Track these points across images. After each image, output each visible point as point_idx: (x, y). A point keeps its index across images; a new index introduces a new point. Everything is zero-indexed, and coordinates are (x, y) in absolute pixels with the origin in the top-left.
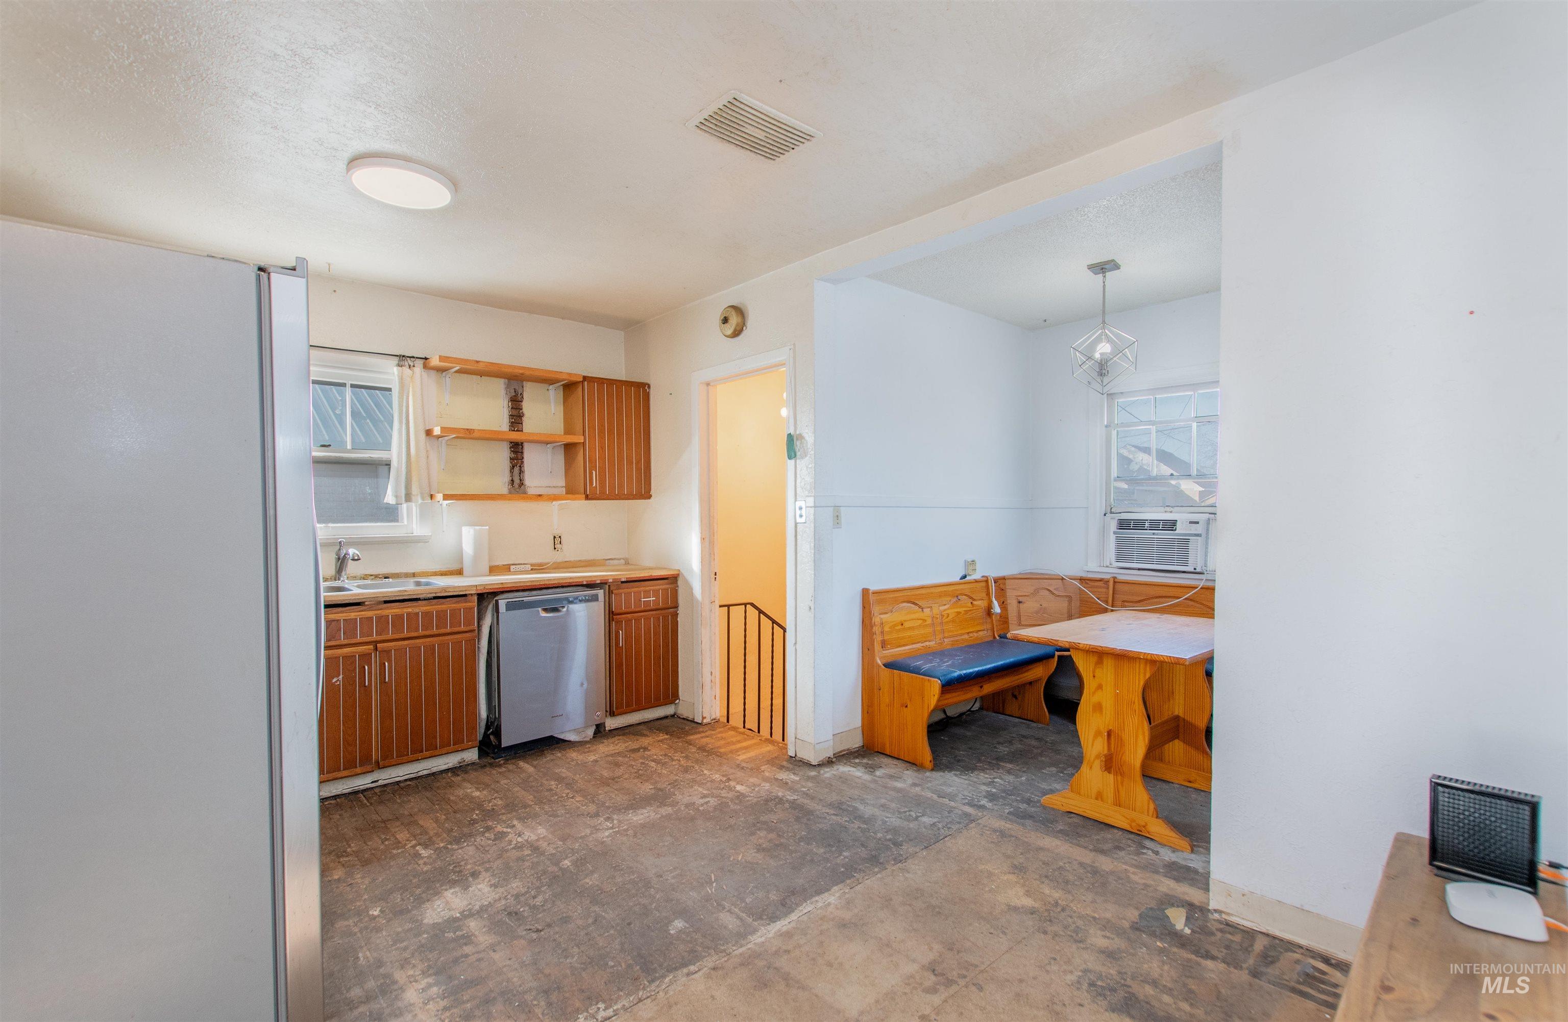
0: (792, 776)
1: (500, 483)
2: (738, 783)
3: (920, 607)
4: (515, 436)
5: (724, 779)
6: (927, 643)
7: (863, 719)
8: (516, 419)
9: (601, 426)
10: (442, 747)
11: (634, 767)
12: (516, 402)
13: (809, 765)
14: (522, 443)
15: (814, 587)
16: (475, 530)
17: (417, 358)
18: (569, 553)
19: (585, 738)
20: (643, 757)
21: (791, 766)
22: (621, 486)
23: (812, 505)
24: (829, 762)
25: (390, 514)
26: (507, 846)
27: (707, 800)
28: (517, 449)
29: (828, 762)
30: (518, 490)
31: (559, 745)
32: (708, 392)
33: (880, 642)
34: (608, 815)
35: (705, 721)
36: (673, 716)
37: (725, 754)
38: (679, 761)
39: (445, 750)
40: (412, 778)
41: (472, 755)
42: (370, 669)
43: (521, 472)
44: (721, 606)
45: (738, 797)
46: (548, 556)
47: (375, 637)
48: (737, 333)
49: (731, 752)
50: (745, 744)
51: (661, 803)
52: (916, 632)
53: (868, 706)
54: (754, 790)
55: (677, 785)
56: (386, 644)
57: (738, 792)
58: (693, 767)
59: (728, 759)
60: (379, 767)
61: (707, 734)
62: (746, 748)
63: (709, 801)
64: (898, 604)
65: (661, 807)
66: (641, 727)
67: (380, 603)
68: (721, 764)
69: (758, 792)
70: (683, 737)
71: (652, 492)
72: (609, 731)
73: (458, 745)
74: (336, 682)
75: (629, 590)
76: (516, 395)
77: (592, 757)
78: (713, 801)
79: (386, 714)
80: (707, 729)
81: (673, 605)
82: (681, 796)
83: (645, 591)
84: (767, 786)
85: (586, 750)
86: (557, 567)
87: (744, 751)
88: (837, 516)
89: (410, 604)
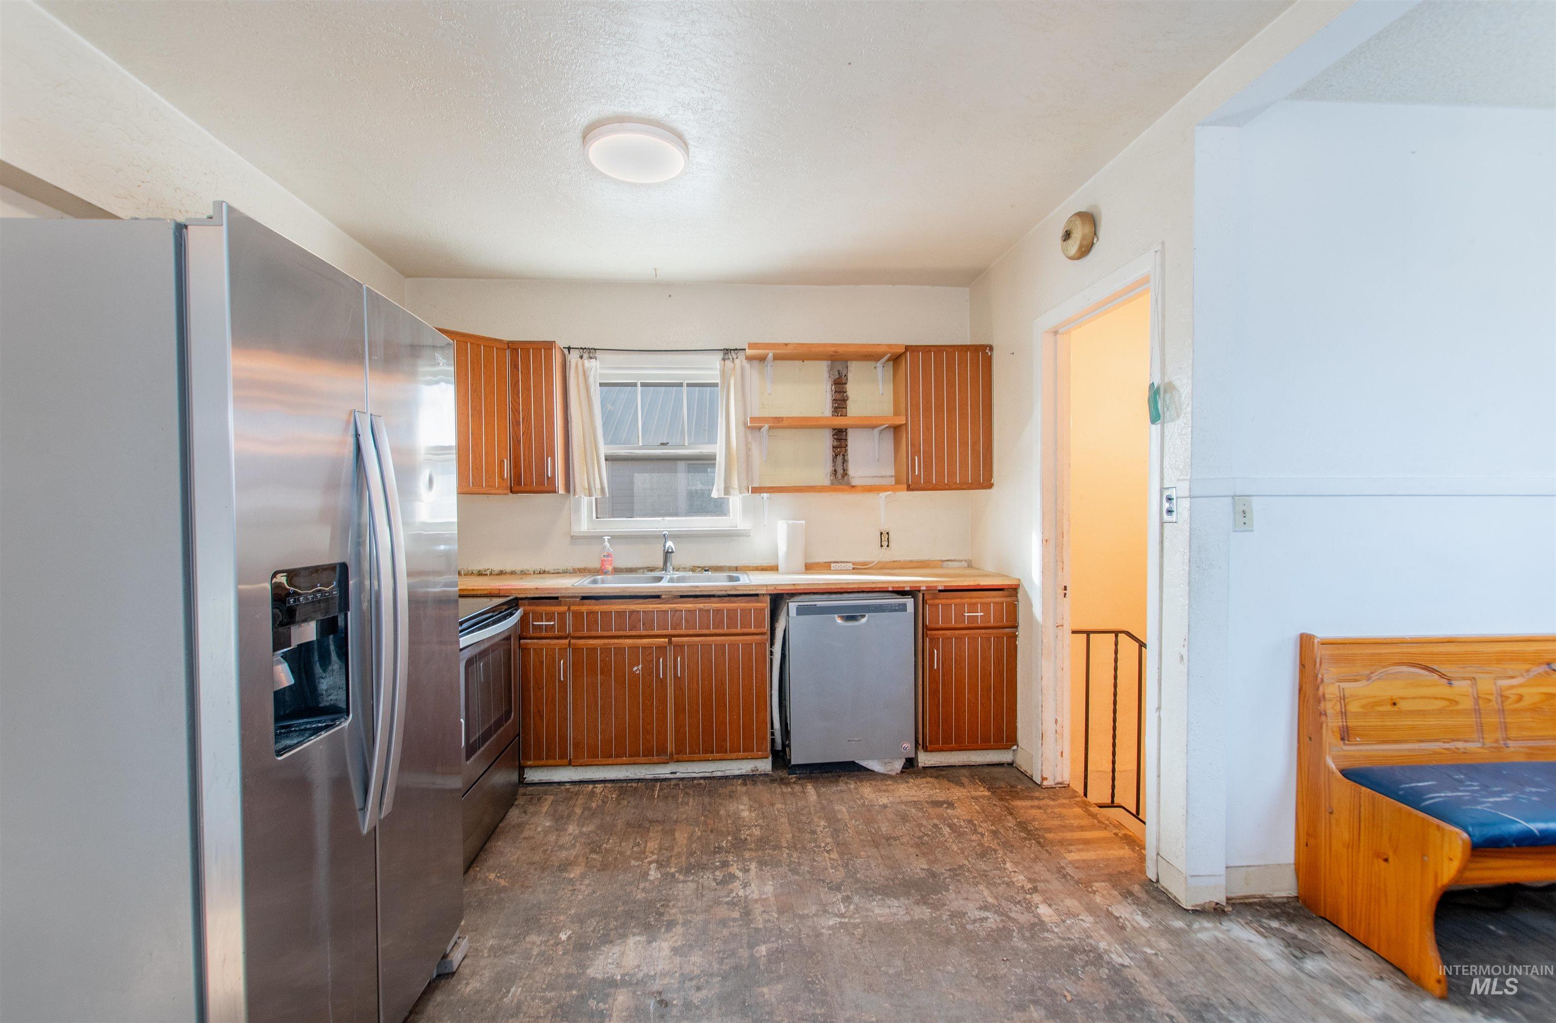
0: (1139, 918)
1: (821, 474)
2: (1045, 901)
3: (1442, 676)
4: (840, 422)
5: (1030, 886)
6: (1460, 745)
7: (1297, 852)
8: (840, 403)
9: (927, 401)
10: (732, 751)
11: (923, 828)
12: (839, 384)
13: (1174, 904)
14: (846, 429)
15: (1189, 625)
16: (788, 525)
17: (740, 350)
18: (898, 552)
19: (891, 770)
20: (940, 817)
21: (1143, 896)
22: (952, 474)
23: (1187, 494)
24: (1217, 912)
25: (718, 508)
26: (723, 897)
27: (987, 914)
28: (840, 436)
29: (1215, 909)
30: (841, 481)
31: (859, 773)
32: (1056, 343)
33: (1336, 729)
34: (849, 894)
35: (1045, 783)
36: (1011, 764)
37: (1052, 842)
38: (983, 835)
39: (734, 755)
40: (707, 777)
41: (765, 765)
42: (665, 662)
43: (845, 461)
44: (1074, 632)
45: (1034, 925)
46: (873, 553)
47: (670, 631)
48: (1085, 250)
49: (1061, 842)
50: (1088, 835)
51: (923, 897)
52: (1432, 721)
53: (1308, 834)
54: (1064, 921)
55: (958, 875)
56: (677, 638)
57: (1038, 916)
58: (995, 851)
59: (1050, 854)
60: (671, 760)
61: (1042, 803)
62: (1087, 842)
63: (987, 919)
64: (1384, 667)
65: (918, 904)
66: (963, 771)
67: (676, 597)
68: (1036, 859)
69: (1069, 929)
70: (1007, 800)
71: (995, 480)
72: (924, 768)
73: (746, 751)
74: (637, 670)
75: (949, 601)
76: (840, 377)
77: (884, 800)
78: (993, 920)
79: (679, 709)
80: (1046, 795)
81: (1010, 624)
82: (954, 896)
83: (970, 604)
84: (1088, 921)
85: (884, 788)
86: (882, 567)
87: (1081, 847)
88: (1244, 512)
89: (702, 600)
